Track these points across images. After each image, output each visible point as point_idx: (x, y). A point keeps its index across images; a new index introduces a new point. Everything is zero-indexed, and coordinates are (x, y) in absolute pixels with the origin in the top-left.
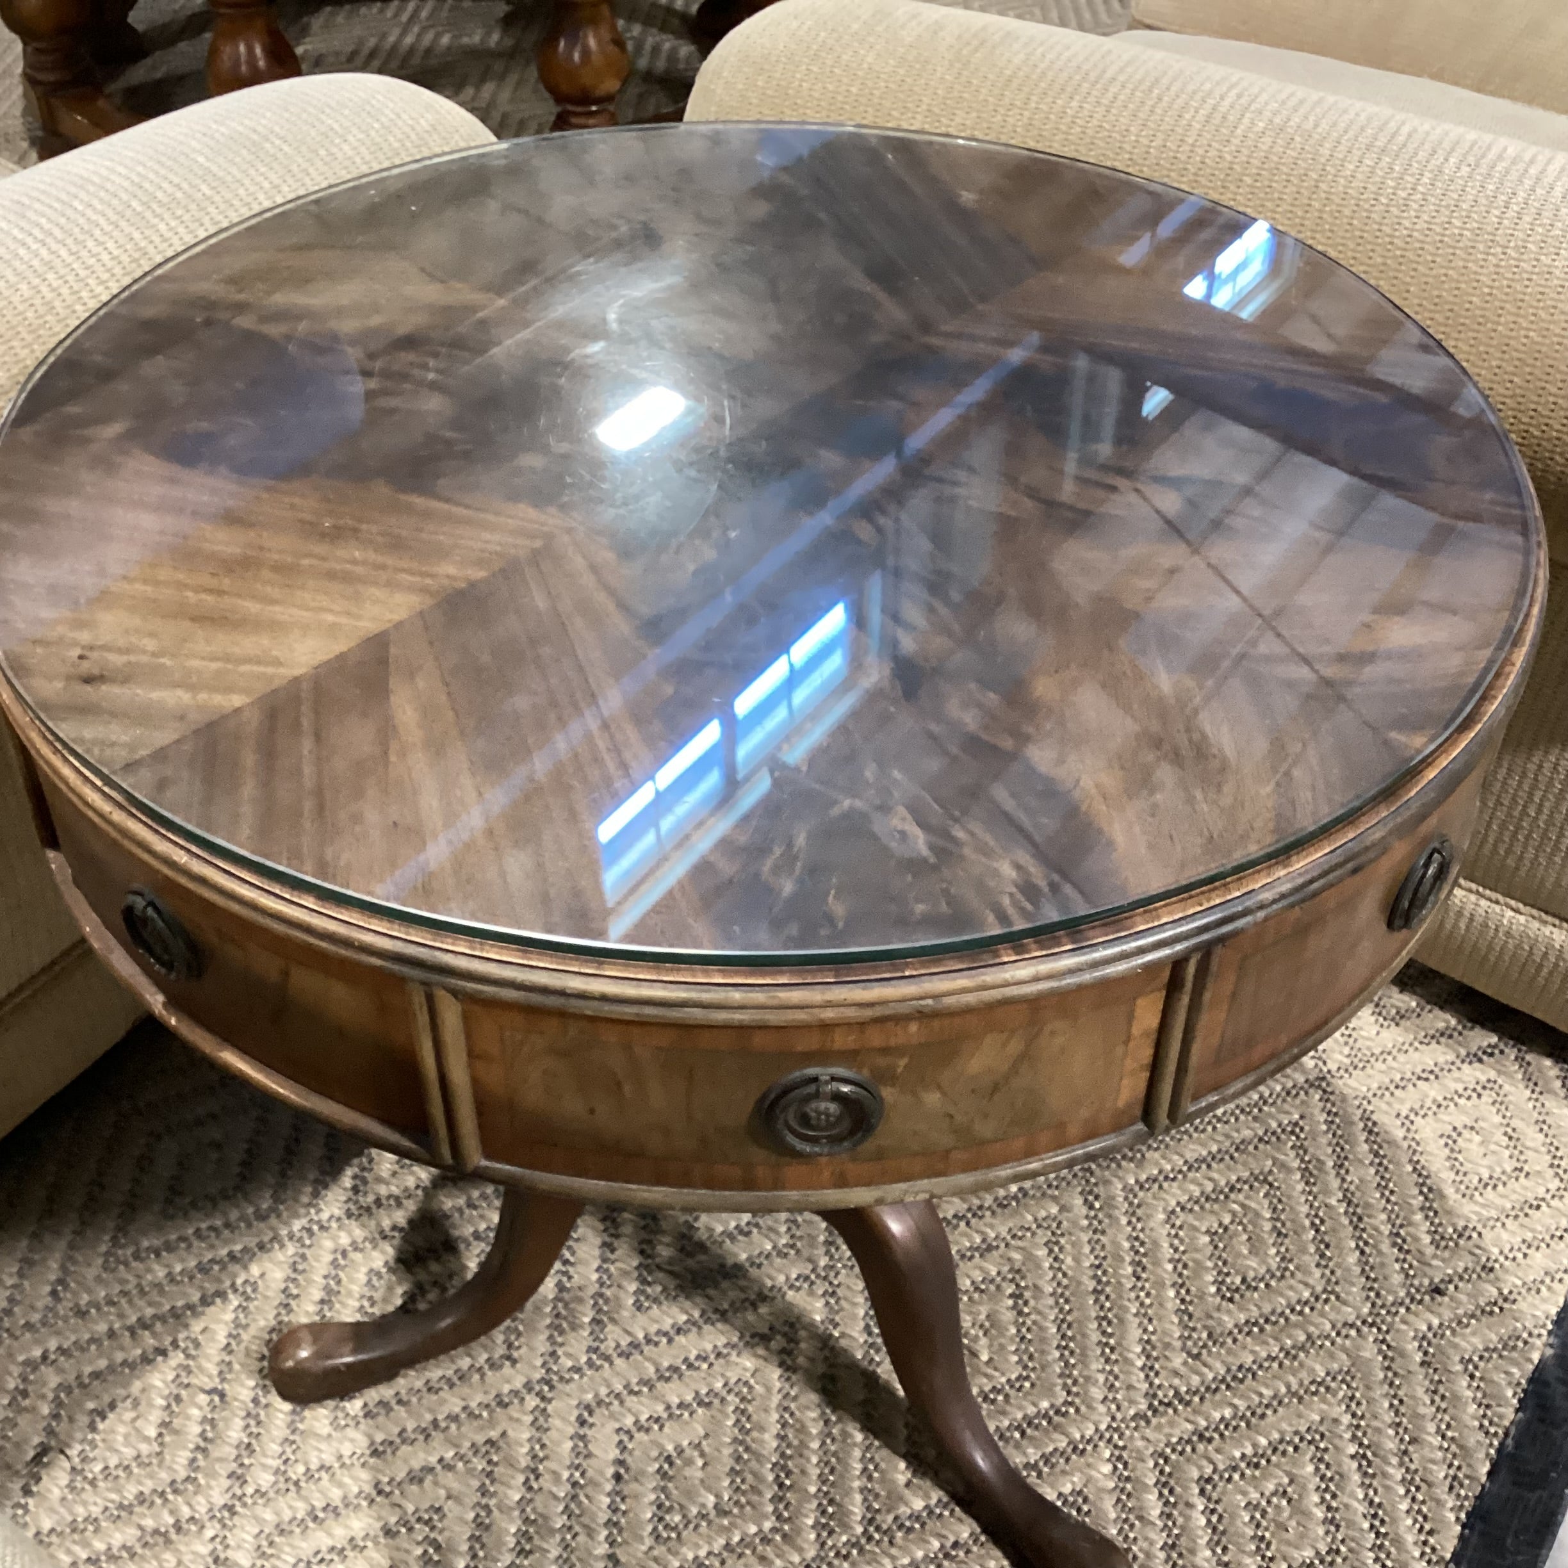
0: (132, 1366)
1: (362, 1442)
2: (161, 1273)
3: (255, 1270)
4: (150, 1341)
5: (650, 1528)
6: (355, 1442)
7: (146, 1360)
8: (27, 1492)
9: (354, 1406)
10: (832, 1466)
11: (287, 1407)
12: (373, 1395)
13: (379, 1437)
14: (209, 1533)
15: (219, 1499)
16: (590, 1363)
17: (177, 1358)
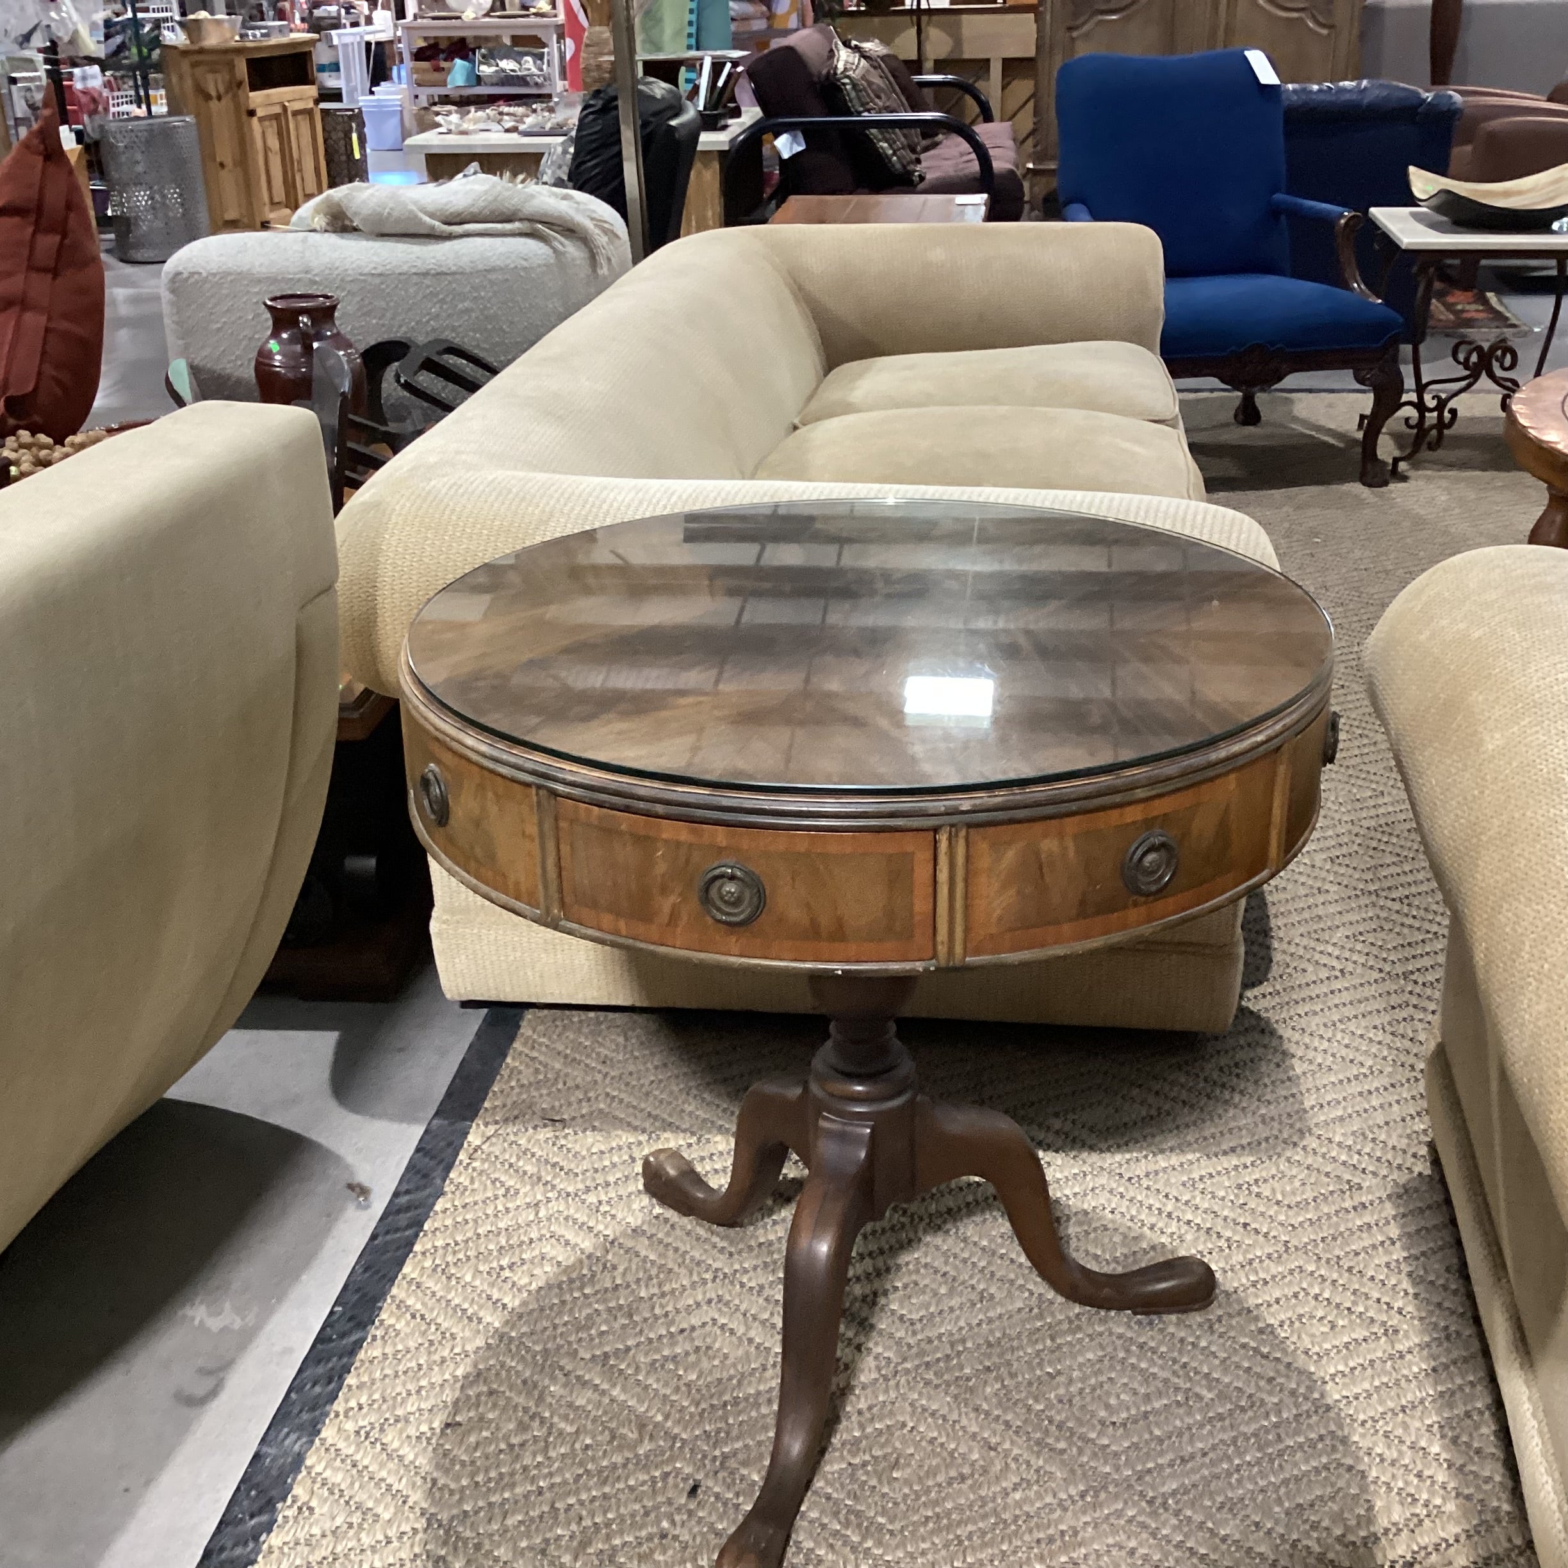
0: (629, 1124)
1: (639, 1222)
2: (691, 1108)
3: (718, 1138)
4: (647, 1125)
5: (657, 1357)
6: (634, 1220)
7: (635, 1129)
8: (535, 1128)
9: (658, 1210)
10: (753, 1427)
11: (641, 1187)
12: (671, 1214)
13: (645, 1227)
14: (550, 1195)
15: (570, 1189)
16: (751, 1288)
17: (643, 1138)
